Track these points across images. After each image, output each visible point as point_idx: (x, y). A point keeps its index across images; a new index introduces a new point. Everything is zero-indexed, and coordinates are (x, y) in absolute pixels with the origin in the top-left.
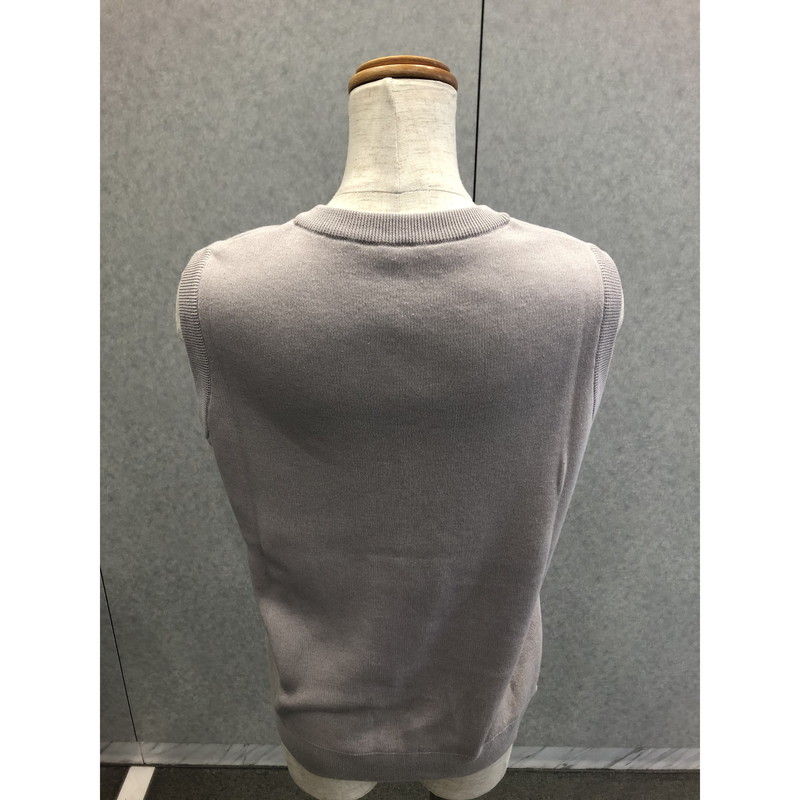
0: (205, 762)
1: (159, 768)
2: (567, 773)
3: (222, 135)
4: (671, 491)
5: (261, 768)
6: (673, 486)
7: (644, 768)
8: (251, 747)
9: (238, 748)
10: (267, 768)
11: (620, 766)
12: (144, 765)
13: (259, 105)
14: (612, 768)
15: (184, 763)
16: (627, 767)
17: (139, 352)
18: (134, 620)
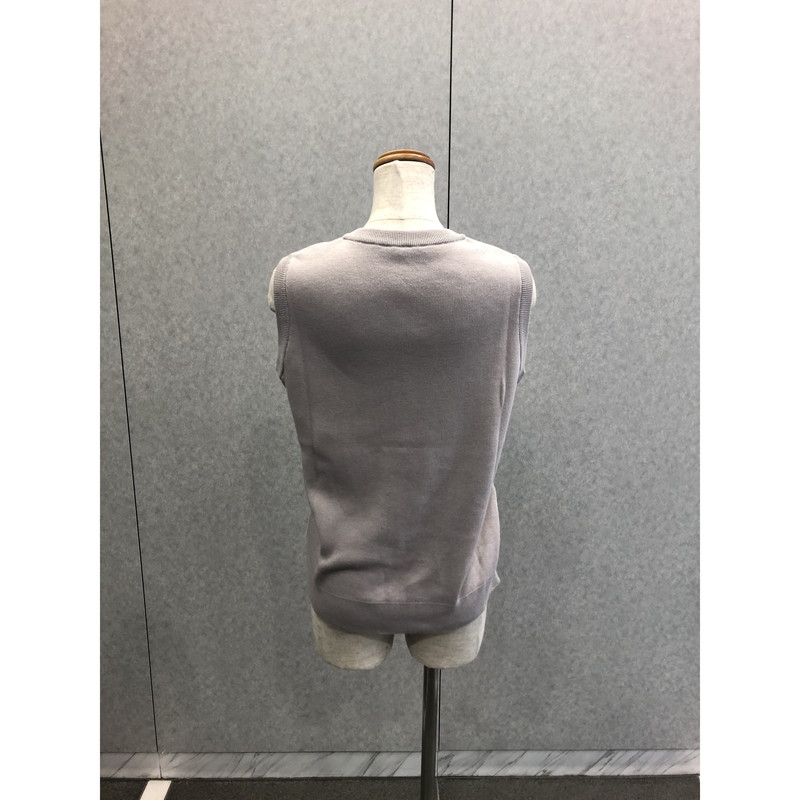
0: (217, 776)
1: (175, 782)
2: (546, 780)
3: (266, 223)
4: (613, 498)
5: (269, 779)
6: (614, 494)
7: (616, 774)
8: (260, 757)
9: (248, 758)
10: (275, 780)
11: (594, 772)
12: (162, 779)
13: (293, 203)
14: (587, 774)
15: (198, 776)
16: (600, 774)
17: (192, 386)
18: (167, 625)
